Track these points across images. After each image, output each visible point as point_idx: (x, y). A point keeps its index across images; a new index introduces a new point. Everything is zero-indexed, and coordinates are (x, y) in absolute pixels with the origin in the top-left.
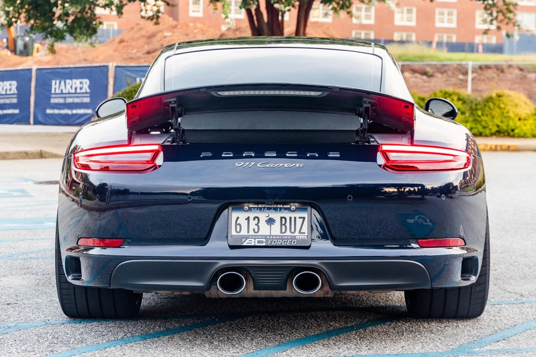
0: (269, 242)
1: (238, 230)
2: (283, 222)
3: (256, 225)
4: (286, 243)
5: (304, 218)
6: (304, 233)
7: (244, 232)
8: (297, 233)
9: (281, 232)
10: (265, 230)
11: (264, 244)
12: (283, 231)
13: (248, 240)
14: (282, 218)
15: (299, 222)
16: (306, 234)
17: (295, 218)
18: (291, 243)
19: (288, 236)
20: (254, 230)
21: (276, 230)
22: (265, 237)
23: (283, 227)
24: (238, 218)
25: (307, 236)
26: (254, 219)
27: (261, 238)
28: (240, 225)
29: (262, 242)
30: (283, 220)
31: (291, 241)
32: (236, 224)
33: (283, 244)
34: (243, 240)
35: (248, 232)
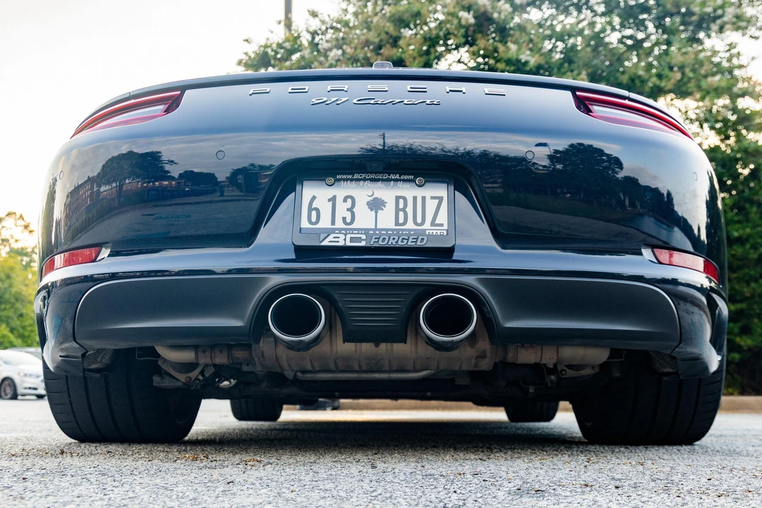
0: (373, 240)
1: (314, 219)
2: (401, 206)
3: (348, 210)
4: (405, 241)
5: (441, 199)
6: (442, 225)
7: (325, 223)
8: (427, 225)
9: (397, 223)
10: (365, 219)
11: (363, 244)
12: (401, 220)
13: (332, 235)
14: (398, 198)
15: (431, 206)
16: (446, 227)
17: (424, 198)
18: (416, 242)
19: (410, 230)
20: (344, 219)
21: (386, 220)
22: (366, 231)
23: (401, 214)
24: (314, 198)
25: (447, 231)
26: (345, 200)
27: (358, 233)
28: (317, 210)
29: (360, 240)
30: (401, 201)
31: (417, 239)
32: (310, 209)
33: (400, 243)
34: (322, 236)
35: (333, 222)
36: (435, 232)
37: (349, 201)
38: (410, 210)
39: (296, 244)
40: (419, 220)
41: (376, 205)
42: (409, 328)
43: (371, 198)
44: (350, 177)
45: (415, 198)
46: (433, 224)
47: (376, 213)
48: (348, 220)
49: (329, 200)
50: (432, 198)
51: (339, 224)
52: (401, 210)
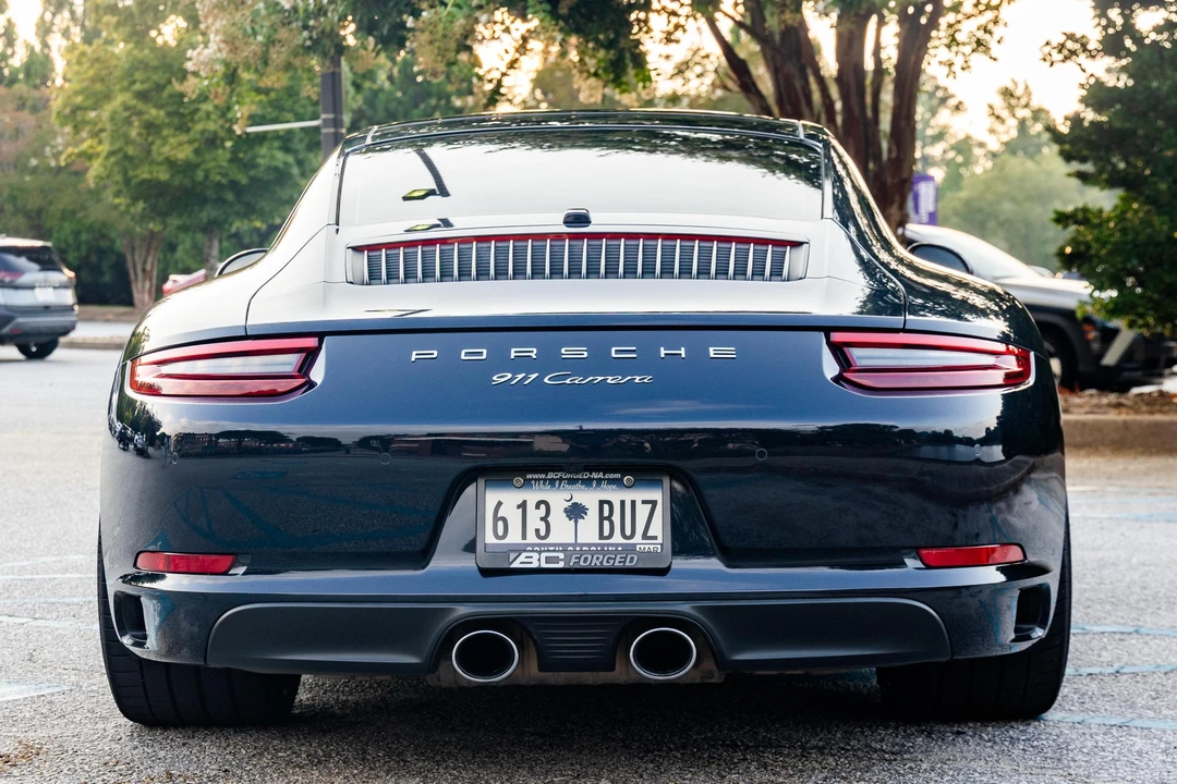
0: (573, 560)
1: (500, 533)
2: (606, 514)
3: (542, 519)
4: (612, 562)
5: (654, 503)
6: (655, 538)
7: (514, 537)
8: (638, 539)
9: (601, 536)
10: (562, 531)
11: (561, 565)
12: (606, 533)
13: (524, 555)
14: (602, 503)
15: (643, 512)
16: (660, 540)
17: (633, 503)
18: (624, 562)
19: (617, 545)
20: (537, 531)
21: (588, 530)
22: (564, 547)
23: (606, 523)
24: (500, 504)
25: (662, 545)
26: (538, 507)
27: (554, 551)
28: (504, 520)
29: (556, 560)
30: (606, 507)
31: (625, 558)
32: (496, 519)
33: (605, 564)
34: (512, 556)
35: (524, 536)
36: (647, 547)
37: (543, 507)
38: (616, 518)
39: (482, 566)
40: (628, 532)
41: (576, 512)
42: (618, 652)
43: (570, 503)
44: (543, 476)
45: (623, 503)
46: (645, 536)
47: (576, 523)
48: (543, 533)
49: (518, 507)
50: (644, 502)
51: (532, 538)
52: (606, 518)
